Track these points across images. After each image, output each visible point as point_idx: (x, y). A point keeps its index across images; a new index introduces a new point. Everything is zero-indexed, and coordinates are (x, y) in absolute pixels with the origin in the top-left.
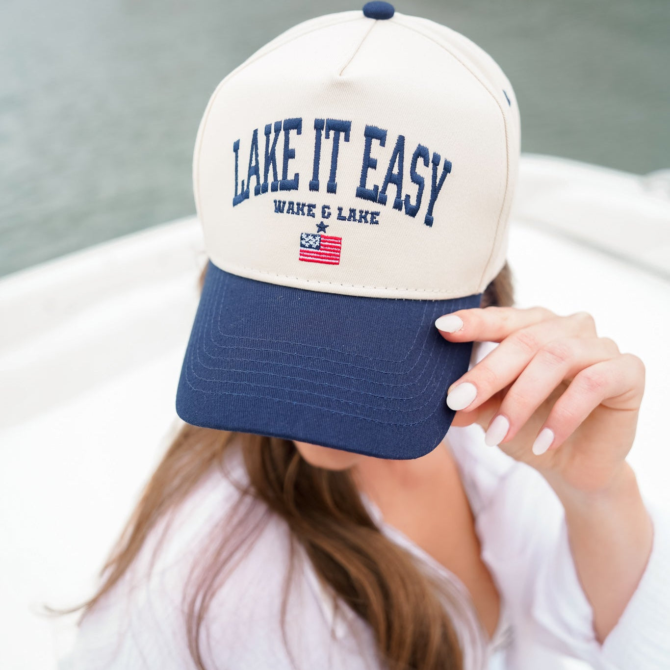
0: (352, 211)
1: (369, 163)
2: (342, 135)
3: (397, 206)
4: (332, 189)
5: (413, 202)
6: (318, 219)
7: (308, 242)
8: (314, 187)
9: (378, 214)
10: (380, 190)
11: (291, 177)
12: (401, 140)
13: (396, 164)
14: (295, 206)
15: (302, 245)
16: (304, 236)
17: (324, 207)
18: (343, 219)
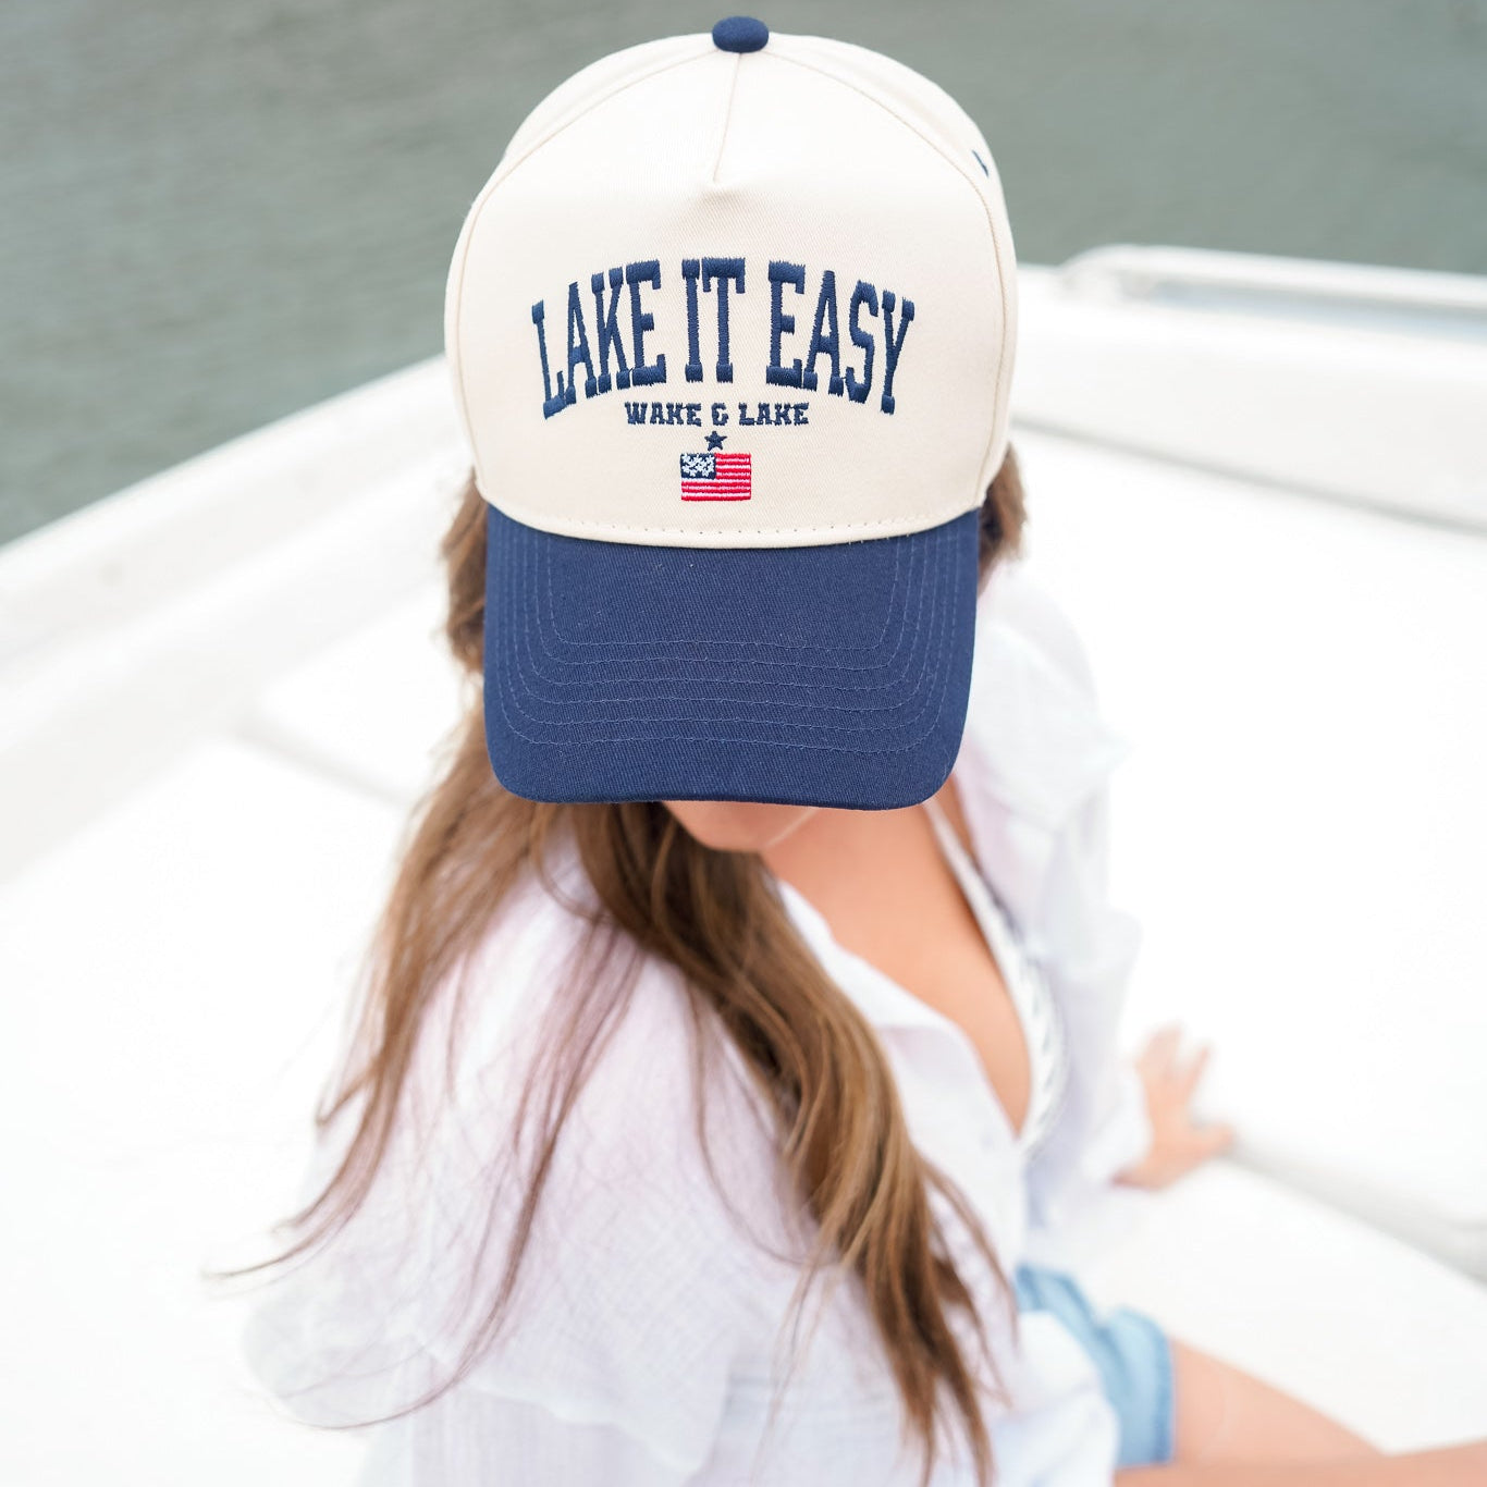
0: (764, 407)
1: (782, 325)
2: (732, 283)
3: (836, 388)
4: (725, 374)
5: (860, 378)
6: (708, 427)
7: (693, 468)
8: (694, 374)
9: (805, 407)
10: (804, 366)
11: (650, 361)
12: (829, 278)
13: (826, 320)
14: (665, 411)
16: (686, 459)
17: (716, 407)
18: (750, 422)
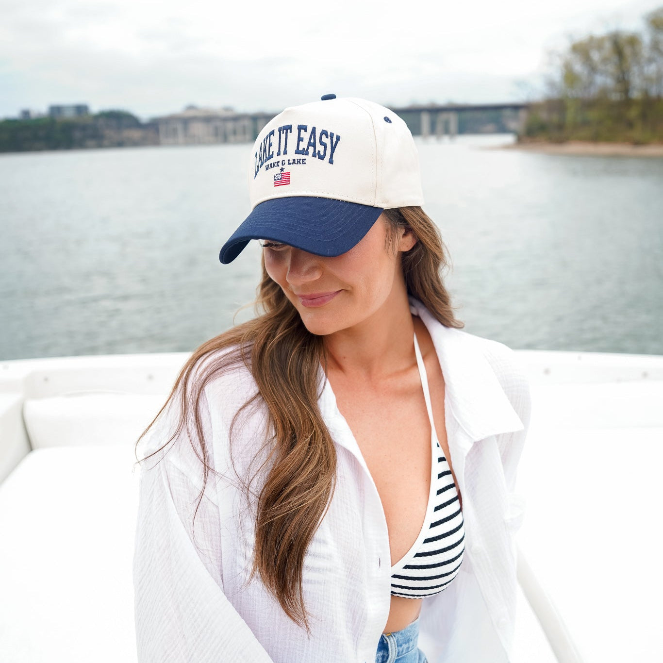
0: (294, 160)
1: (300, 139)
2: (289, 130)
3: (314, 155)
4: (285, 153)
5: (322, 153)
7: (277, 178)
9: (305, 160)
10: (306, 149)
11: (271, 154)
12: (314, 129)
13: (312, 138)
14: (272, 165)
15: (275, 180)
16: (275, 176)
17: (283, 161)
18: (290, 164)
